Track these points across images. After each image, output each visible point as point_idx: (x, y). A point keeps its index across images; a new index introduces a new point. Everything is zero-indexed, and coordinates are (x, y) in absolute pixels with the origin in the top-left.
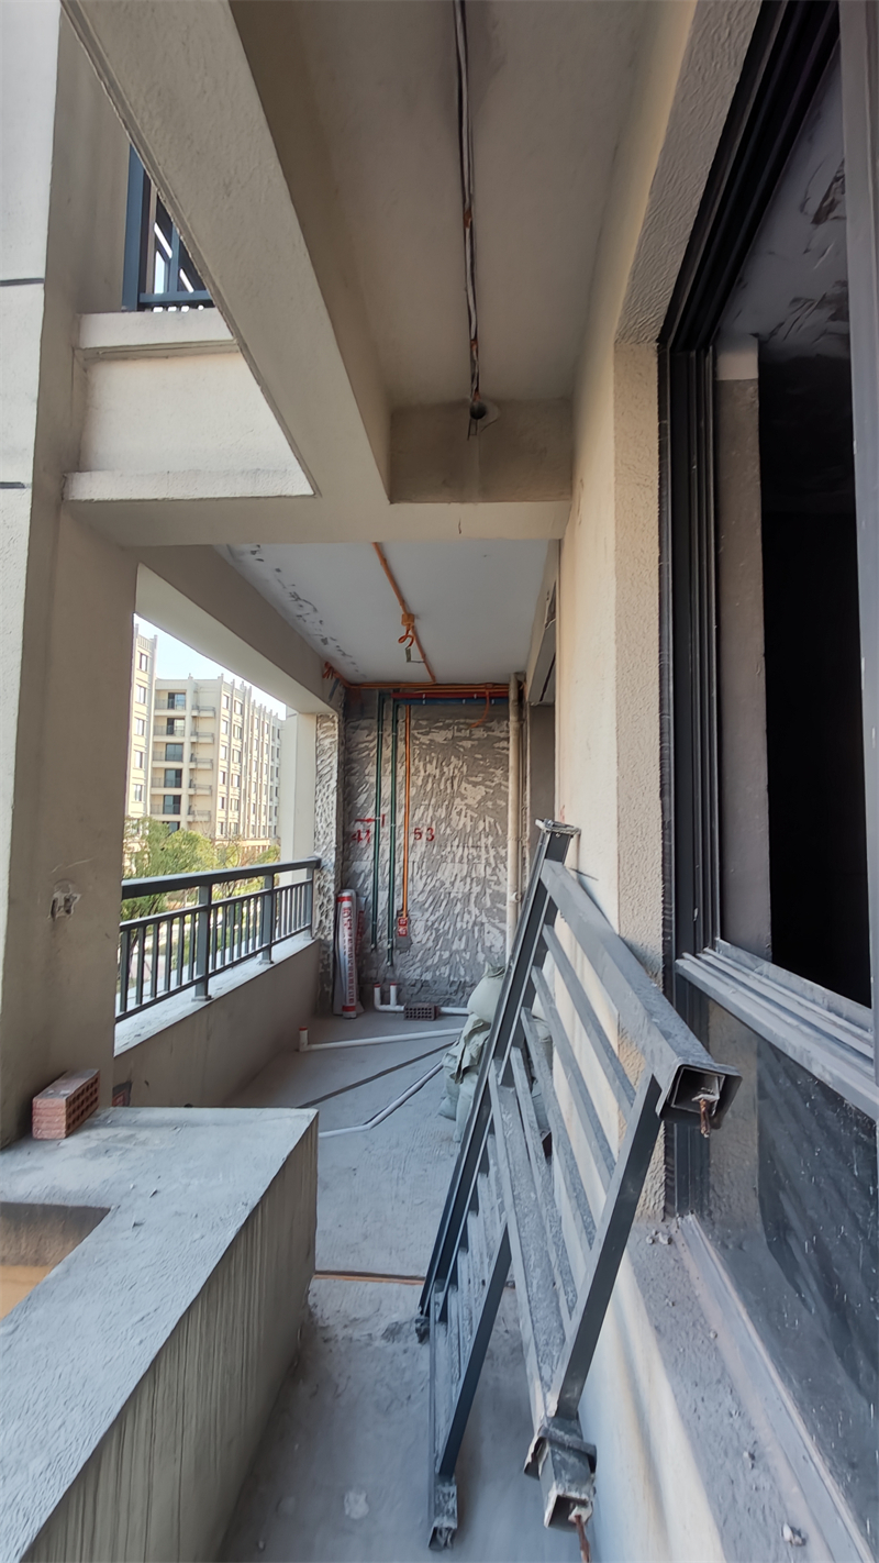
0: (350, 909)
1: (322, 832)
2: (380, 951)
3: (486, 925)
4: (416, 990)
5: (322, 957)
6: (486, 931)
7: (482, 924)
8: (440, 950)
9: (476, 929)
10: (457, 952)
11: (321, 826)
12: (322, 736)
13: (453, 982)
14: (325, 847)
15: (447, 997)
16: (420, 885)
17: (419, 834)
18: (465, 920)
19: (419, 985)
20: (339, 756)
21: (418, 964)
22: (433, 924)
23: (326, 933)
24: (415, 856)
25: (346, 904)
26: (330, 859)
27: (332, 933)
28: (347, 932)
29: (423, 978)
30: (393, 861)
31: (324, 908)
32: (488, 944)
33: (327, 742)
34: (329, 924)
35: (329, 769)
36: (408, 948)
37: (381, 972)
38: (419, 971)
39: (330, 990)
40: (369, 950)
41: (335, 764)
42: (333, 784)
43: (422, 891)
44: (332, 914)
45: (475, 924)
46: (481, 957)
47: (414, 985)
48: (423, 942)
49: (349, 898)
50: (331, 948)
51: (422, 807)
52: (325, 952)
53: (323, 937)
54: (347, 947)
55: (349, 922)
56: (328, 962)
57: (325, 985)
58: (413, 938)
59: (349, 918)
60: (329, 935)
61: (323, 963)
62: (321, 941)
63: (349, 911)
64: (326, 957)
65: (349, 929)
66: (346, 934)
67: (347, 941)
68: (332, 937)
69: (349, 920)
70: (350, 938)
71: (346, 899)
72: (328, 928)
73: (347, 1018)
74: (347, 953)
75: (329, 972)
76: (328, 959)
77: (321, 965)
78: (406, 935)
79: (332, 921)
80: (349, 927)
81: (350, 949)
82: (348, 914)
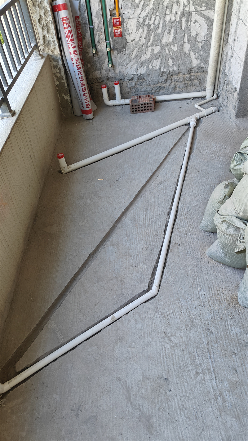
0: (67, 17)
2: (100, 53)
3: (193, 14)
4: (134, 83)
5: (54, 71)
6: (193, 21)
7: (190, 14)
8: (152, 45)
9: (184, 19)
10: (167, 45)
13: (164, 72)
15: (159, 85)
18: (174, 12)
19: (136, 79)
21: (134, 61)
22: (144, 20)
23: (52, 48)
25: (63, 14)
27: (57, 46)
28: (70, 44)
29: (139, 73)
32: (193, 34)
34: (52, 37)
36: (124, 47)
37: (104, 72)
38: (135, 67)
39: (68, 98)
40: (91, 55)
44: (52, 27)
45: (183, 15)
46: (187, 47)
47: (132, 80)
48: (137, 40)
50: (60, 62)
52: (56, 67)
54: (74, 59)
55: (70, 33)
56: (61, 75)
57: (63, 95)
58: (127, 37)
59: (69, 29)
60: (55, 48)
61: (57, 76)
62: (50, 57)
63: (68, 21)
64: (58, 71)
65: (72, 40)
66: (70, 47)
67: (72, 53)
68: (59, 52)
69: (70, 31)
70: (75, 50)
71: (61, 8)
72: (52, 42)
73: (87, 119)
74: (75, 65)
75: (64, 83)
76: (60, 73)
77: (55, 79)
78: (121, 35)
79: (54, 35)
80: (71, 39)
81: (77, 61)
82: (68, 25)
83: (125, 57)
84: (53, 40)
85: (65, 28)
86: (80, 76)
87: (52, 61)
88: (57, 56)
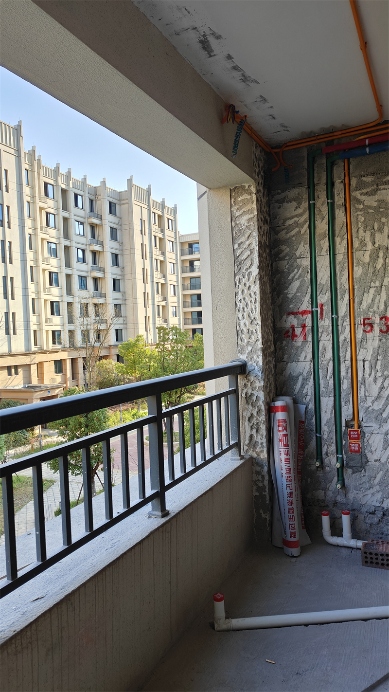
0: (284, 421)
1: (245, 330)
2: (327, 468)
4: (376, 520)
5: (255, 478)
11: (244, 323)
12: (238, 213)
14: (250, 348)
16: (375, 390)
17: (368, 324)
19: (379, 514)
20: (260, 235)
21: (377, 487)
23: (258, 450)
24: (365, 353)
25: (280, 416)
26: (257, 362)
27: (265, 450)
28: (283, 450)
29: (384, 505)
30: (337, 360)
31: (254, 421)
33: (243, 221)
34: (261, 438)
35: (249, 253)
36: (364, 467)
37: (330, 494)
38: (379, 496)
39: (267, 518)
40: (313, 469)
41: (255, 246)
42: (255, 271)
43: (379, 397)
44: (263, 428)
47: (373, 513)
48: (383, 461)
49: (285, 409)
50: (266, 469)
51: (372, 291)
52: (258, 473)
53: (255, 455)
54: (284, 467)
55: (284, 437)
56: (263, 485)
57: (261, 511)
58: (369, 455)
59: (285, 432)
60: (262, 451)
61: (257, 485)
62: (253, 460)
63: (284, 425)
64: (261, 479)
65: (285, 446)
66: (282, 453)
67: (283, 460)
68: (266, 456)
69: (284, 435)
70: (287, 457)
71: (280, 410)
72: (260, 444)
73: (288, 556)
74: (284, 475)
75: (265, 495)
76: (263, 481)
77: (255, 488)
78: (359, 451)
79: (264, 436)
80: (285, 443)
81: (287, 471)
82: (283, 428)
83: (364, 479)
84: (262, 441)
85: (279, 431)
86: (289, 491)
87: (256, 465)
88: (262, 460)
